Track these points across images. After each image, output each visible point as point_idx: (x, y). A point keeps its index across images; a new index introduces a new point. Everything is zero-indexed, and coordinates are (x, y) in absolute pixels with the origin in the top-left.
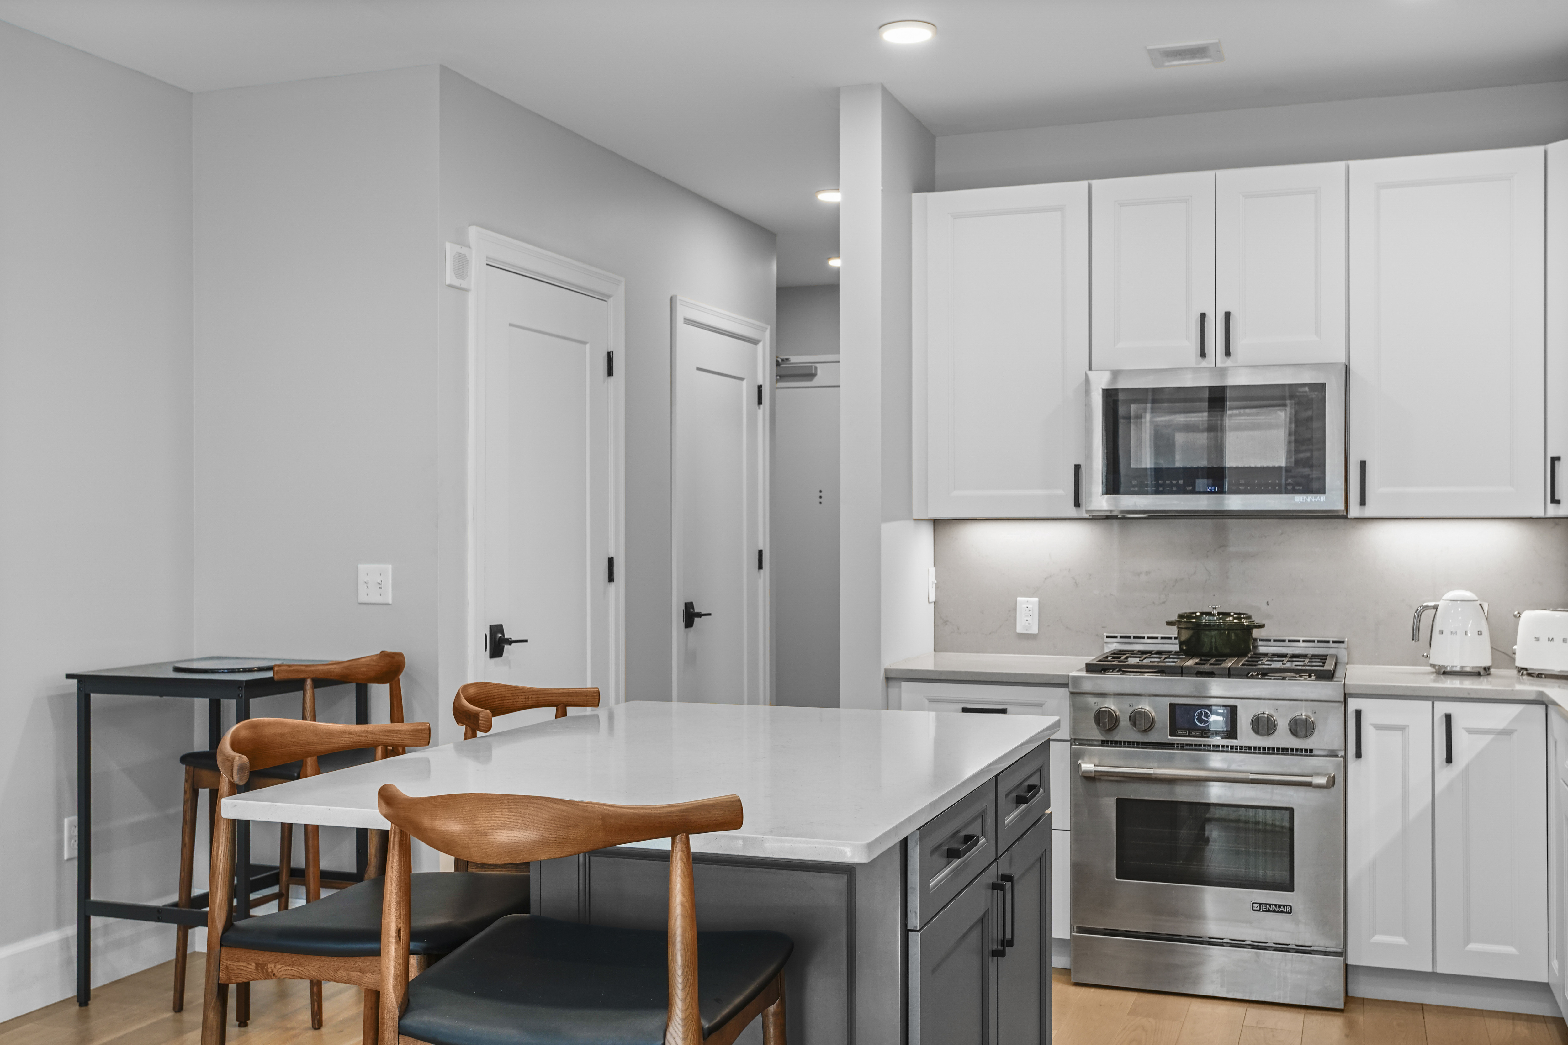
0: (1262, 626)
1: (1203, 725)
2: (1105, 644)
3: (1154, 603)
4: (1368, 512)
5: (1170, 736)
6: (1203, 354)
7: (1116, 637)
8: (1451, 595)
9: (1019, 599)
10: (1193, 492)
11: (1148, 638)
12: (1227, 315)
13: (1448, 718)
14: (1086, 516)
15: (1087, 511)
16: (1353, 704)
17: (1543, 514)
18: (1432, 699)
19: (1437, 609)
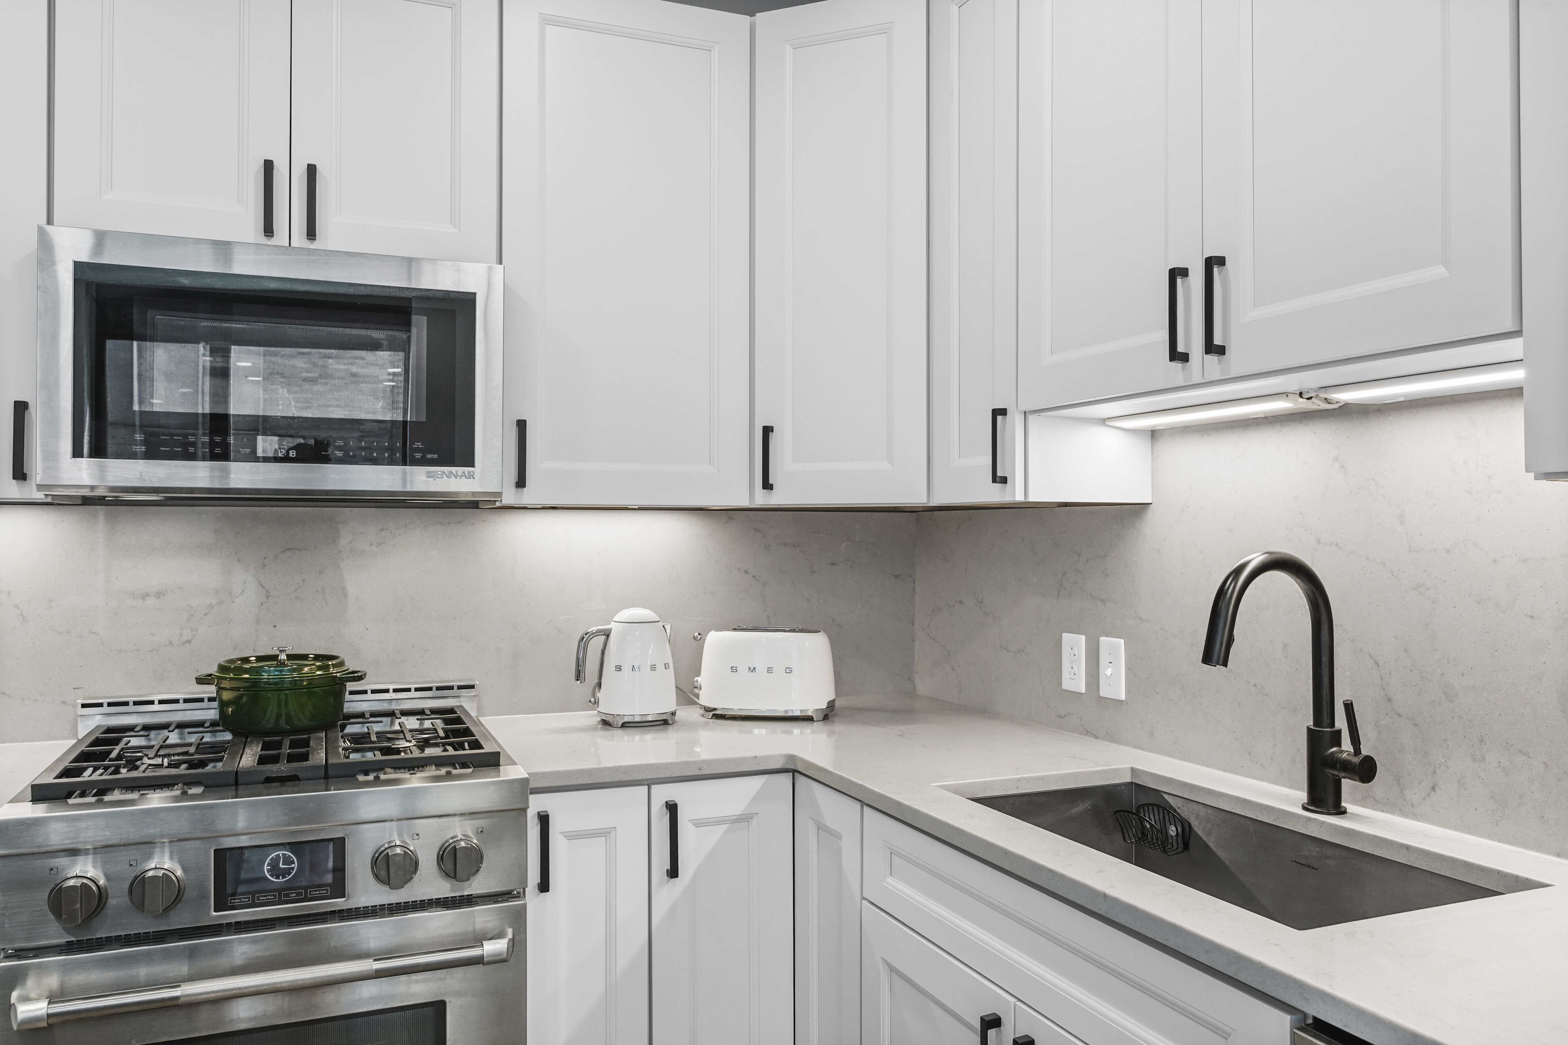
0: (362, 677)
1: (281, 880)
2: (79, 719)
3: (171, 643)
4: (528, 497)
5: (215, 911)
6: (269, 230)
7: (101, 705)
8: (626, 614)
10: (253, 457)
11: (161, 702)
12: (312, 170)
13: (672, 808)
14: (39, 496)
15: (40, 487)
16: (536, 804)
17: (745, 503)
18: (649, 783)
19: (607, 634)
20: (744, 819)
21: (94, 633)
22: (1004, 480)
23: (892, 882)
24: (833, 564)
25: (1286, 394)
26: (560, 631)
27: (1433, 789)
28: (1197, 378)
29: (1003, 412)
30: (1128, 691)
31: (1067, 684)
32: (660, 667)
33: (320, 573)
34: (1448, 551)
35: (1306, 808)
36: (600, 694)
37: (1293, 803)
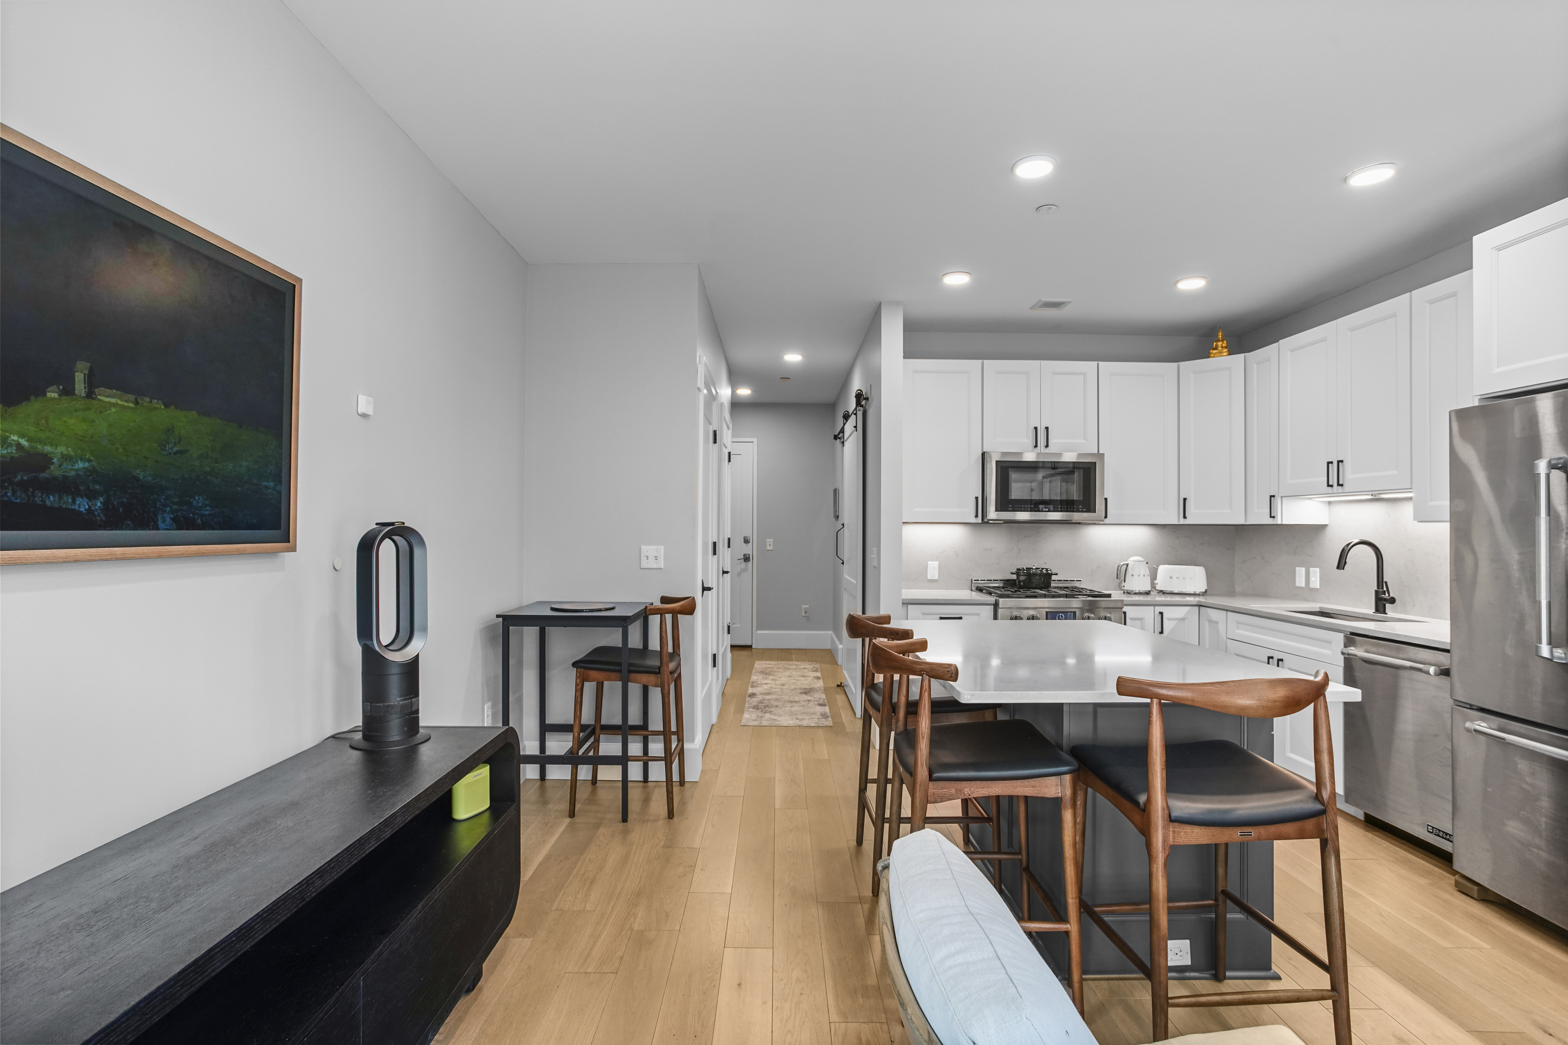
0: (1057, 574)
2: (972, 584)
3: (994, 564)
4: (1107, 521)
6: (1037, 446)
7: (978, 580)
8: (1132, 558)
9: (929, 562)
10: (1039, 511)
11: (994, 580)
12: (1047, 428)
13: (1161, 613)
15: (983, 520)
17: (1176, 523)
18: (1154, 605)
19: (1127, 565)
20: (1183, 619)
22: (1274, 517)
23: (1238, 631)
24: (1202, 544)
25: (1368, 495)
27: (1414, 604)
28: (1335, 492)
29: (1274, 496)
30: (1320, 585)
31: (1298, 584)
32: (1146, 575)
35: (1374, 613)
36: (1125, 584)
37: (1370, 610)
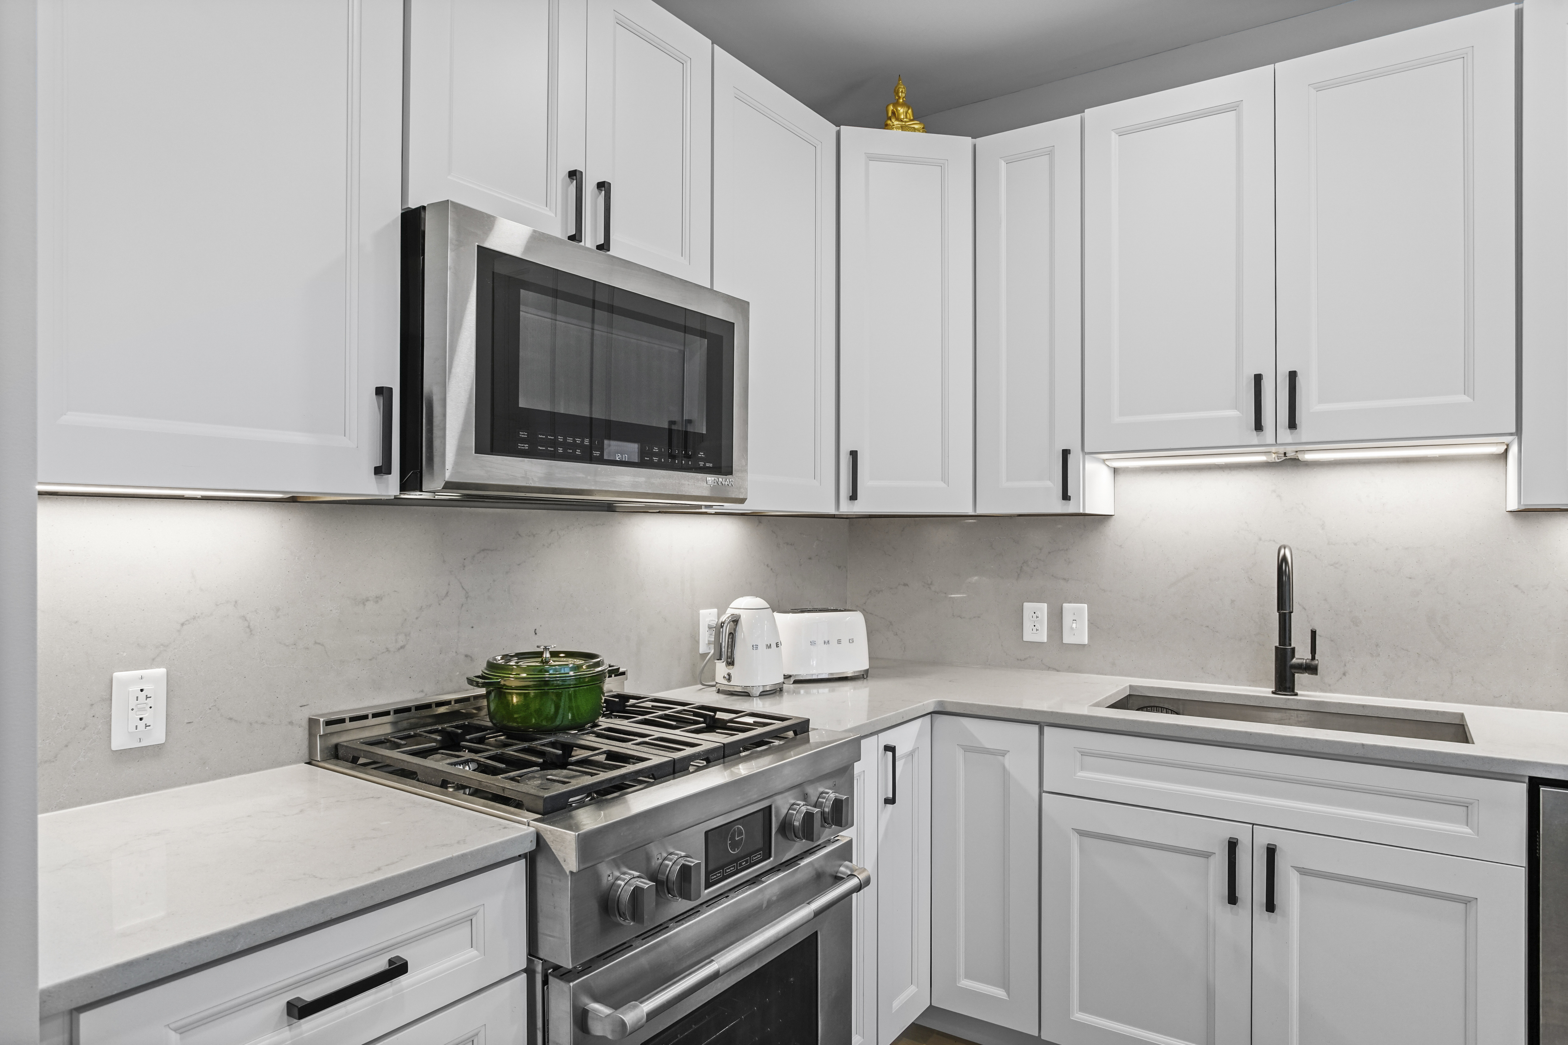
3: (388, 650)
5: (703, 890)
6: (576, 237)
9: (119, 675)
10: (601, 460)
12: (605, 183)
13: (890, 749)
17: (829, 510)
18: (878, 732)
20: (912, 753)
21: (319, 644)
22: (1070, 498)
26: (666, 620)
27: (1344, 674)
28: (1270, 442)
29: (1070, 452)
30: (1090, 637)
31: (1028, 636)
33: (507, 573)
34: (1355, 544)
35: (1273, 693)
36: (733, 671)
37: (1265, 691)
